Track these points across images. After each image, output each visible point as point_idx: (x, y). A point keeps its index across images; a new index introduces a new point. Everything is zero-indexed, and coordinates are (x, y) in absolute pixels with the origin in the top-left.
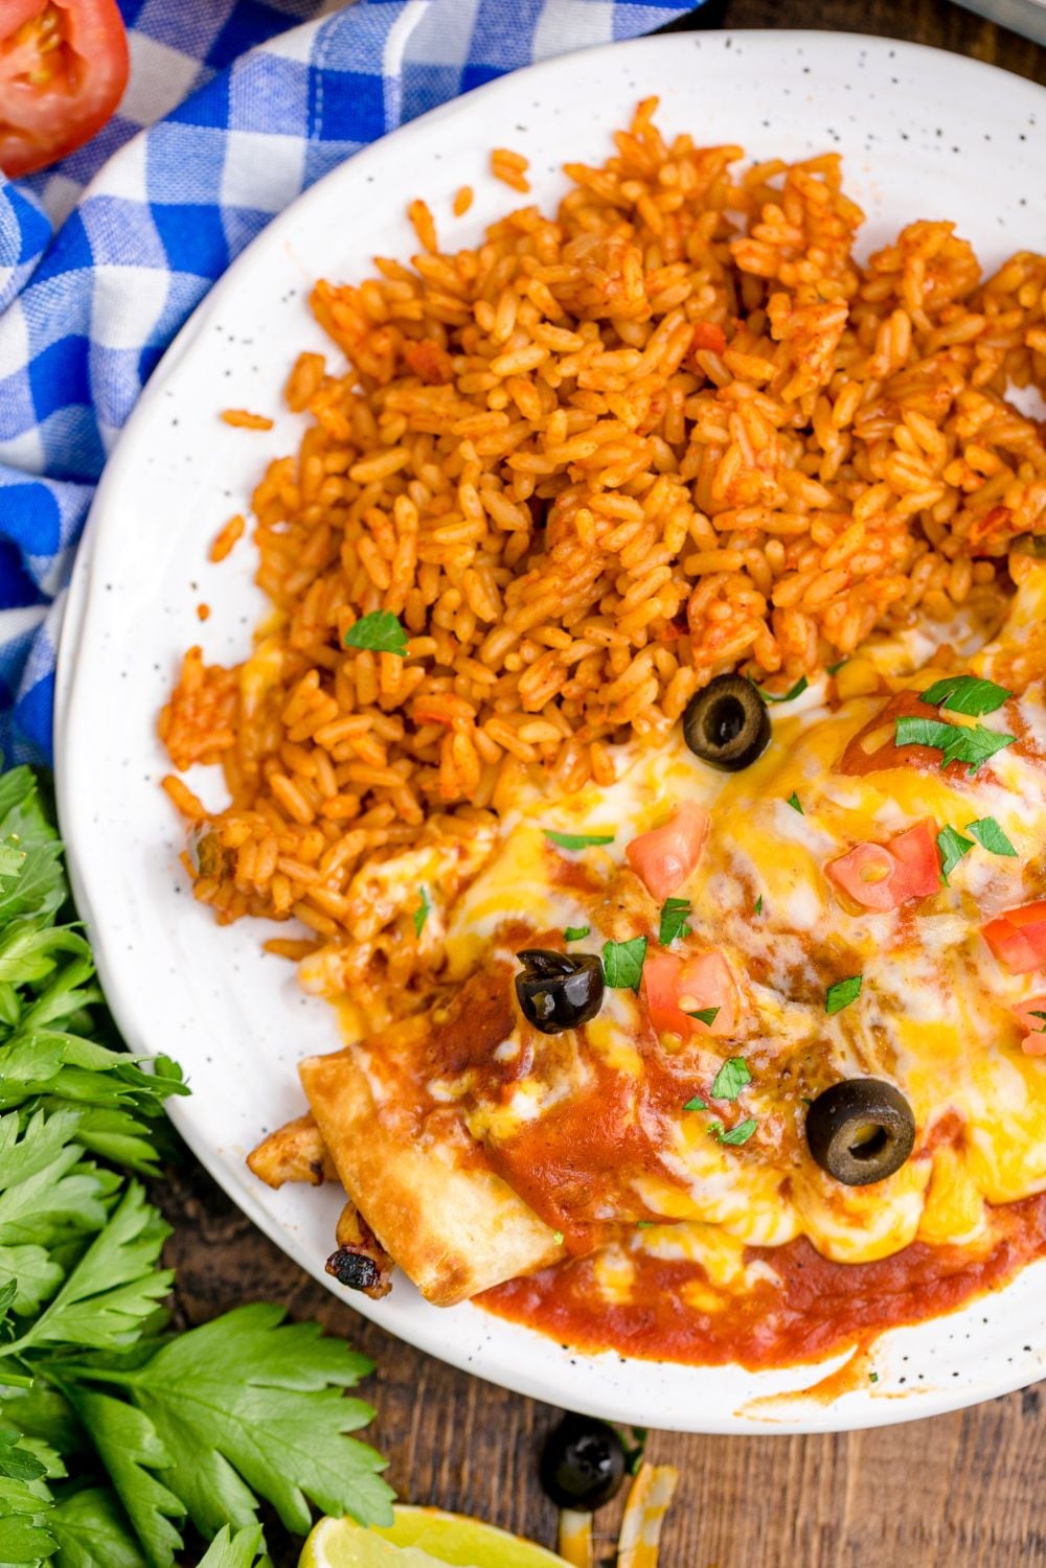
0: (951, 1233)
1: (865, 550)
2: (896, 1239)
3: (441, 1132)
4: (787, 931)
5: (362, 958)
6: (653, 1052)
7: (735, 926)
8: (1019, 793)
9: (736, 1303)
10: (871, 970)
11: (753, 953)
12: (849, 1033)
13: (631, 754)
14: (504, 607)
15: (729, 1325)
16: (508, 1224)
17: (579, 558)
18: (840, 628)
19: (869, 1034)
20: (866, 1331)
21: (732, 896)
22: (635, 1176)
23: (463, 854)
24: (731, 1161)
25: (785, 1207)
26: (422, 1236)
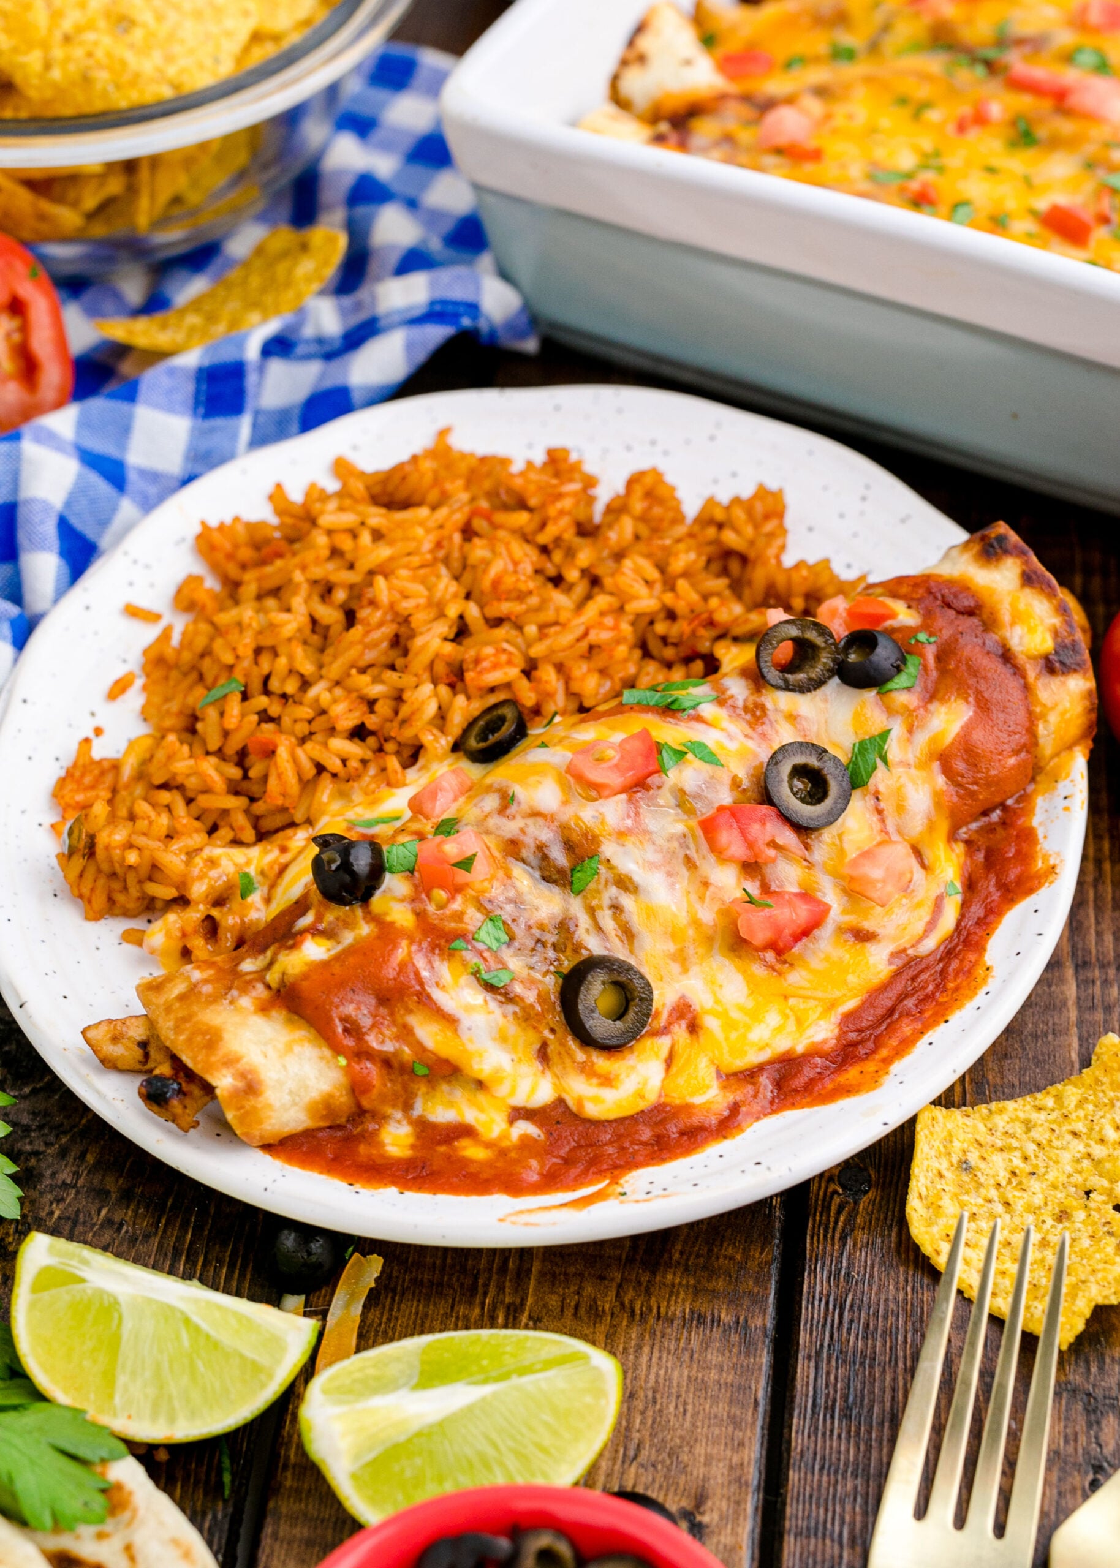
0: (693, 1094)
1: (601, 626)
2: (642, 1097)
3: (246, 986)
4: (535, 814)
5: (195, 914)
6: (425, 910)
7: (494, 821)
8: (722, 730)
9: (503, 1153)
10: (609, 849)
11: (509, 836)
12: (592, 911)
13: (420, 769)
14: (321, 666)
15: (496, 1167)
16: (297, 1049)
17: (378, 614)
18: (583, 679)
19: (608, 913)
20: (616, 1172)
21: (491, 802)
22: (410, 1011)
23: (284, 850)
24: (493, 1005)
25: (543, 1072)
26: (221, 1051)
